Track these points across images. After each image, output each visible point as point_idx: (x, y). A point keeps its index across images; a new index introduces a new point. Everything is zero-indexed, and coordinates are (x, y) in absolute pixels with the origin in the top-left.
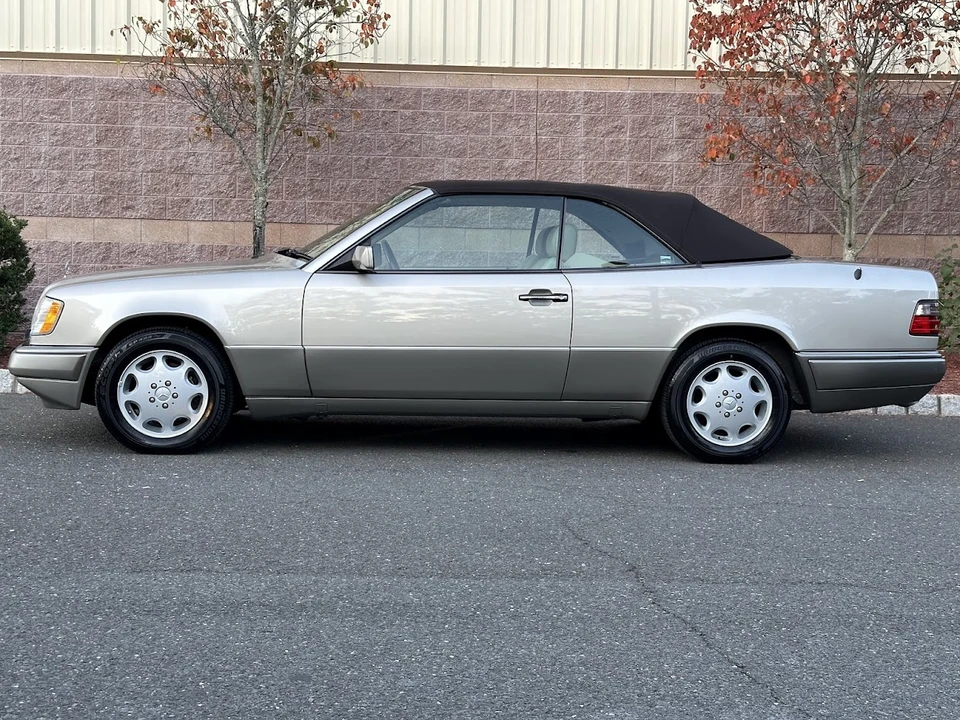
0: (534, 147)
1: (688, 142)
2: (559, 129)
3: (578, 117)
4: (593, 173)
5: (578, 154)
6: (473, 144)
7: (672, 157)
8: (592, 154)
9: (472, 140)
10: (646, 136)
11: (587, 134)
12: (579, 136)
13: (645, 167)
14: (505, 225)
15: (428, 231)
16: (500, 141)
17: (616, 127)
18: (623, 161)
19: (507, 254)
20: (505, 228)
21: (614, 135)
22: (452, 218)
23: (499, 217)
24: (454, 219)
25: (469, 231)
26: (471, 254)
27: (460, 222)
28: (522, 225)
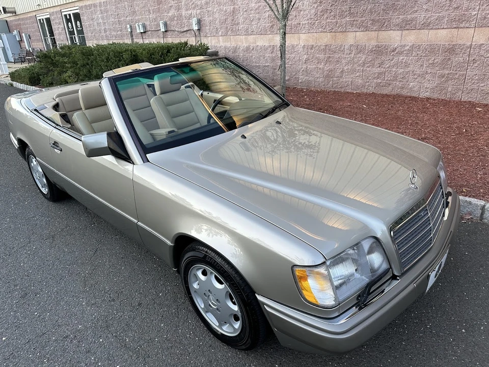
14: (455, 26)
15: (407, 32)
19: (454, 45)
20: (455, 28)
23: (452, 21)
24: (423, 24)
25: (431, 31)
26: (431, 45)
27: (426, 26)
28: (467, 25)
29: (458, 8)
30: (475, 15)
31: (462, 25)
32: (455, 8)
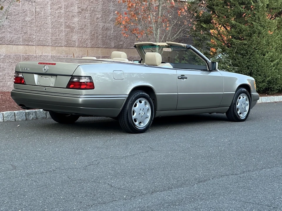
0: (35, 13)
1: (80, 14)
2: (42, 6)
3: (48, 2)
4: (54, 24)
5: (48, 16)
6: (15, 11)
7: (76, 19)
8: (53, 17)
9: (14, 9)
10: (68, 11)
11: (51, 9)
12: (49, 10)
13: (69, 23)
14: (27, 44)
16: (23, 10)
17: (59, 7)
18: (62, 20)
19: (28, 56)
20: (27, 45)
21: (59, 10)
22: (9, 40)
23: (24, 40)
24: (10, 41)
25: (14, 46)
26: (16, 55)
27: (11, 43)
28: (32, 44)
29: (26, 33)
30: (35, 38)
31: (30, 44)
32: (25, 33)
